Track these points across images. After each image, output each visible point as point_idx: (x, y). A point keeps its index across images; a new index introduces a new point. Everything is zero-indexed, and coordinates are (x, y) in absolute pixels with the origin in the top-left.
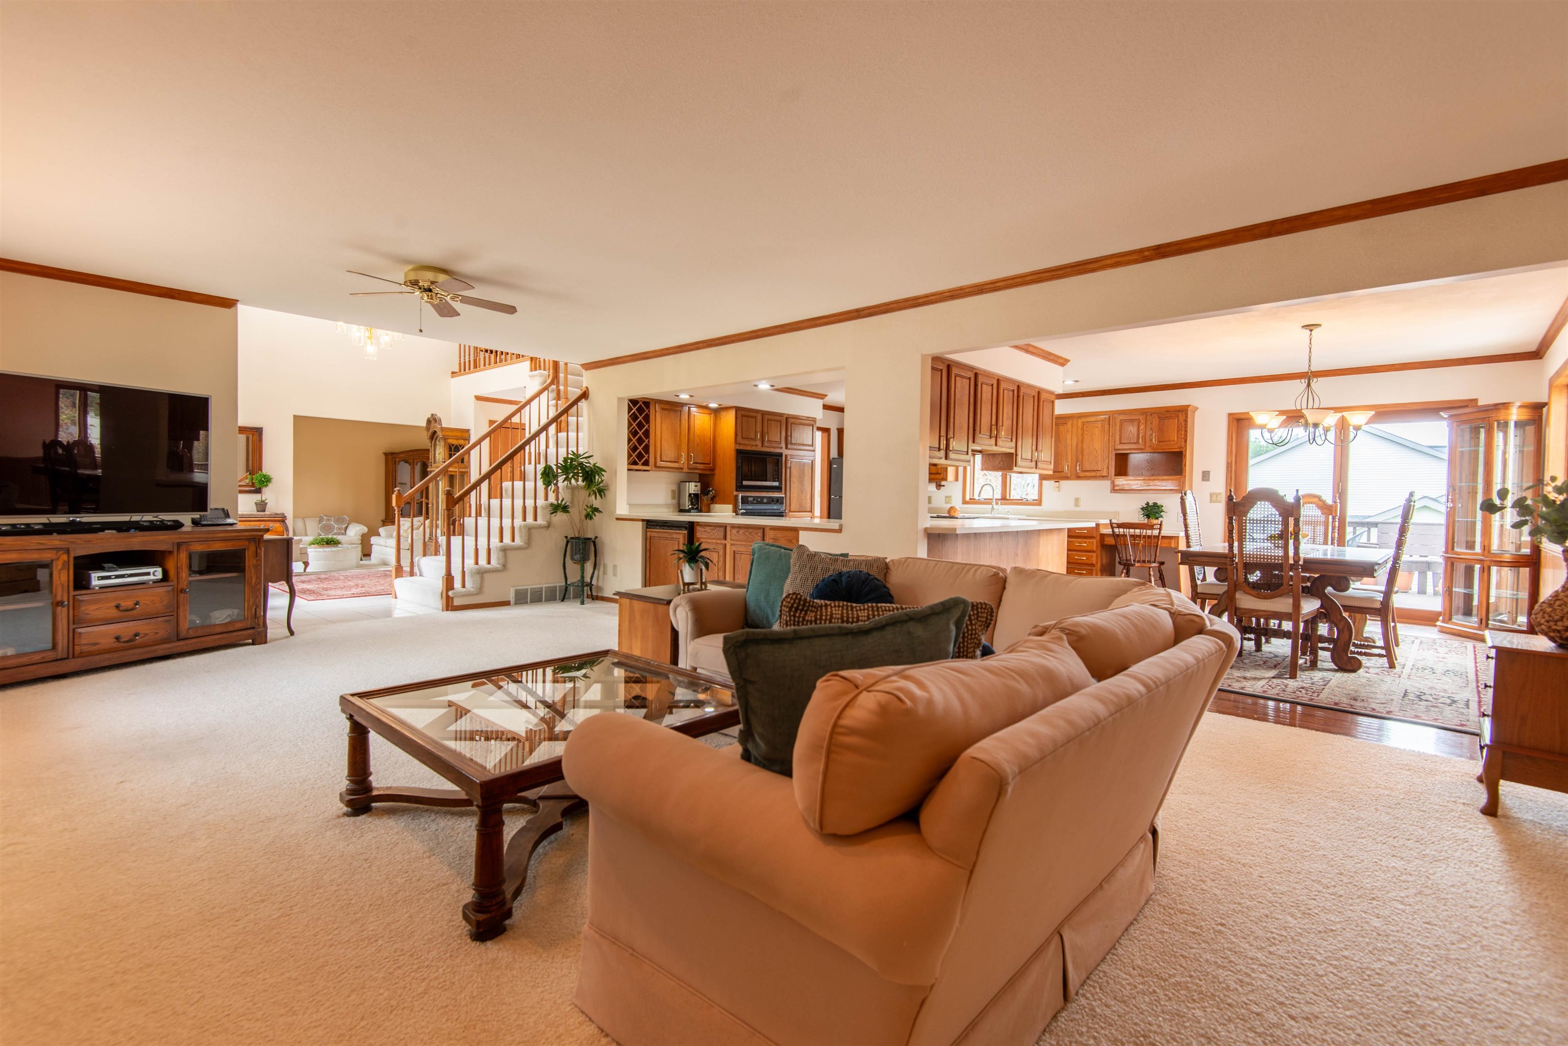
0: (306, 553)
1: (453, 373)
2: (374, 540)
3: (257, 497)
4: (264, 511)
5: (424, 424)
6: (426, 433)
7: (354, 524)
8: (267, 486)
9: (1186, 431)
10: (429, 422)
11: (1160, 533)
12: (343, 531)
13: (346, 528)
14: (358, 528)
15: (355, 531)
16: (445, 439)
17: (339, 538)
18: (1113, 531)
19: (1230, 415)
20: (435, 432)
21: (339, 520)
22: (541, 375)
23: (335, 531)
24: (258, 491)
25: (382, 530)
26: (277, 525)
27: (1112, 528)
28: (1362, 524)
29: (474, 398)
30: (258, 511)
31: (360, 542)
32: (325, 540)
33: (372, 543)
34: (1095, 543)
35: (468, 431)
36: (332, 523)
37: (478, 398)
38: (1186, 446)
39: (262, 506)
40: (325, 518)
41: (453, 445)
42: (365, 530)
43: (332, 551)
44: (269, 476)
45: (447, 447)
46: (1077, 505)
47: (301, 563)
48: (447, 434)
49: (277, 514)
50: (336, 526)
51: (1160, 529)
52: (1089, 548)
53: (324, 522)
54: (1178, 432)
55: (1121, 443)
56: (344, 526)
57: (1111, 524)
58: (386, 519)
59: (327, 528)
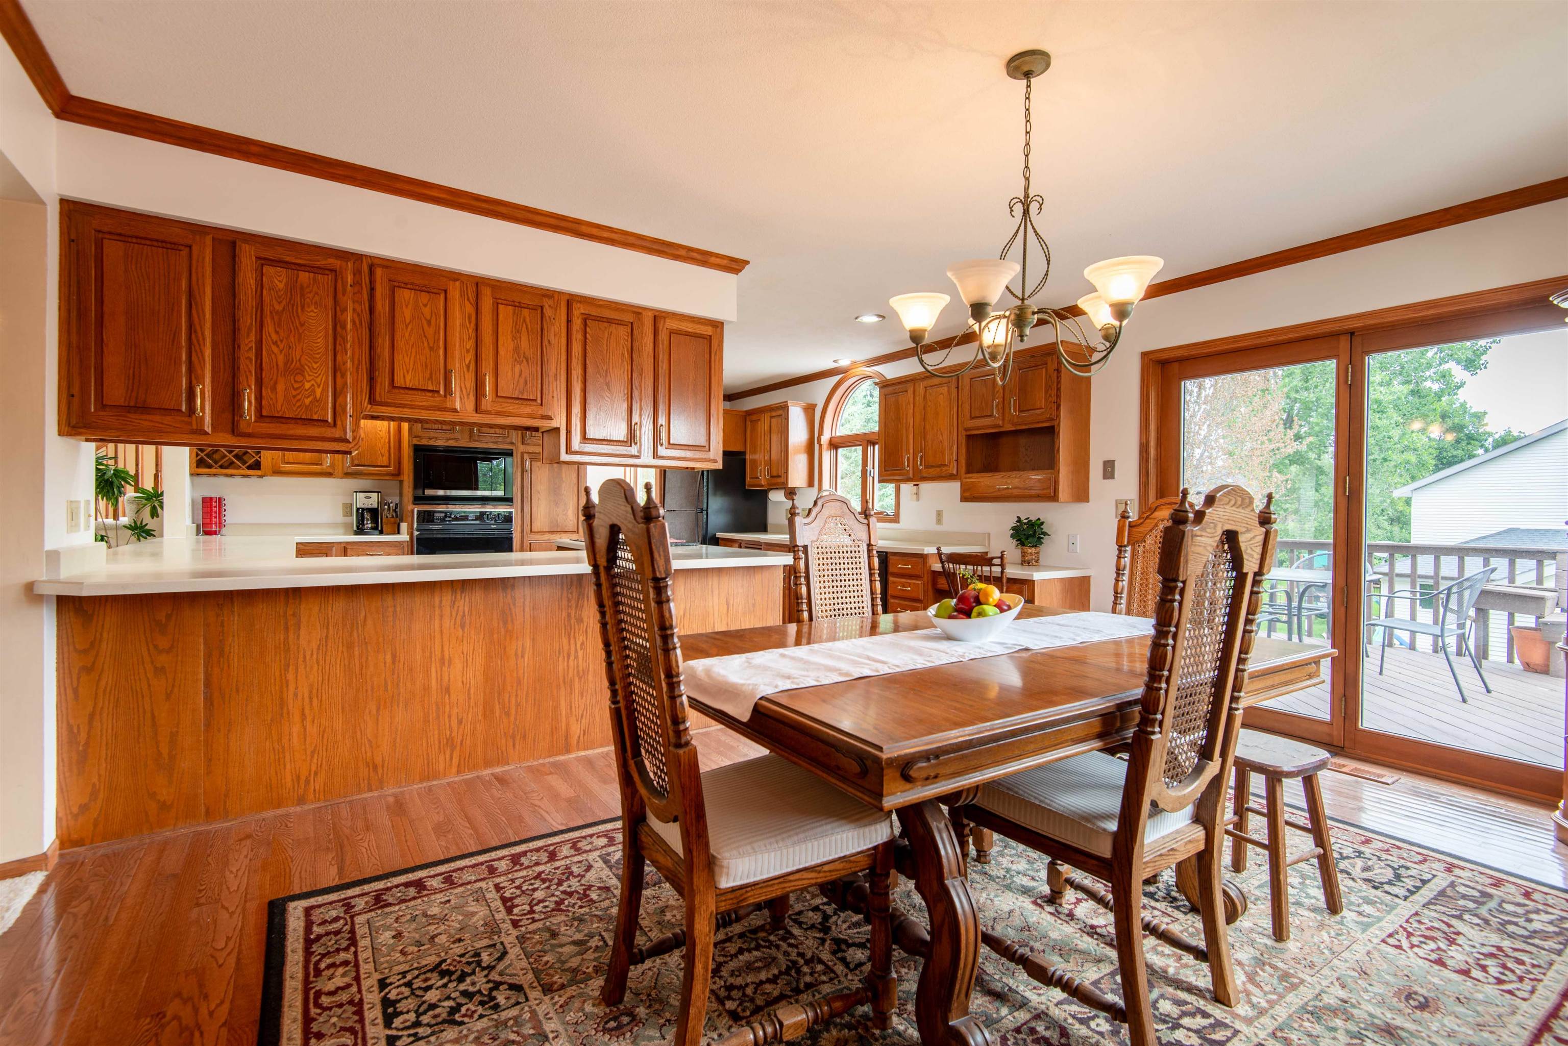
9: (1058, 389)
11: (1002, 572)
18: (943, 567)
19: (1144, 355)
27: (942, 562)
28: (1476, 551)
34: (921, 587)
38: (1058, 416)
46: (939, 520)
51: (1002, 565)
52: (914, 595)
54: (1046, 392)
55: (972, 418)
57: (940, 554)
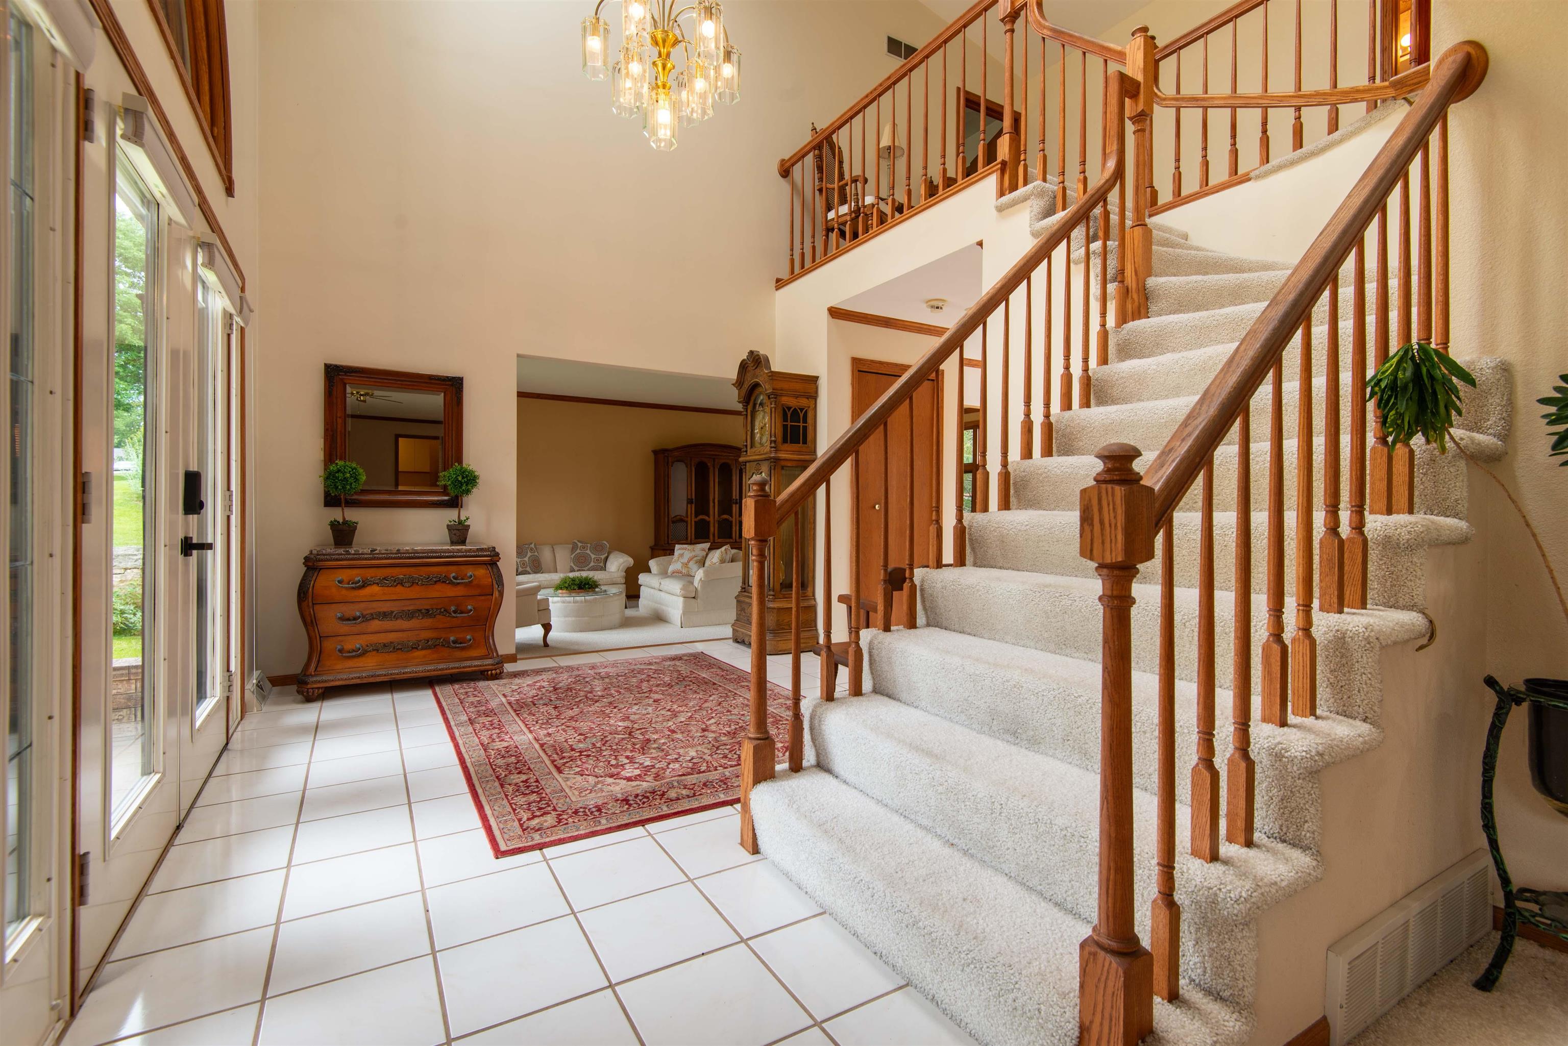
0: (547, 610)
1: (778, 280)
2: (643, 578)
3: (451, 515)
4: (463, 542)
5: (733, 374)
6: (735, 392)
7: (617, 552)
8: (468, 492)
10: (743, 366)
12: (602, 564)
13: (607, 558)
14: (621, 560)
15: (618, 564)
16: (774, 396)
17: (597, 575)
20: (756, 386)
21: (598, 548)
22: (1041, 194)
23: (592, 564)
24: (454, 503)
25: (653, 564)
26: (481, 572)
29: (825, 314)
30: (453, 543)
31: (623, 581)
32: (577, 582)
33: (640, 582)
35: (814, 380)
36: (588, 552)
37: (835, 313)
39: (459, 532)
40: (580, 544)
41: (789, 408)
42: (630, 561)
43: (586, 601)
44: (471, 472)
45: (780, 410)
47: (539, 626)
48: (779, 385)
49: (482, 550)
50: (593, 556)
53: (578, 551)
56: (603, 557)
58: (656, 545)
59: (581, 562)
